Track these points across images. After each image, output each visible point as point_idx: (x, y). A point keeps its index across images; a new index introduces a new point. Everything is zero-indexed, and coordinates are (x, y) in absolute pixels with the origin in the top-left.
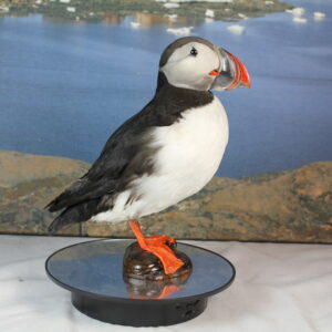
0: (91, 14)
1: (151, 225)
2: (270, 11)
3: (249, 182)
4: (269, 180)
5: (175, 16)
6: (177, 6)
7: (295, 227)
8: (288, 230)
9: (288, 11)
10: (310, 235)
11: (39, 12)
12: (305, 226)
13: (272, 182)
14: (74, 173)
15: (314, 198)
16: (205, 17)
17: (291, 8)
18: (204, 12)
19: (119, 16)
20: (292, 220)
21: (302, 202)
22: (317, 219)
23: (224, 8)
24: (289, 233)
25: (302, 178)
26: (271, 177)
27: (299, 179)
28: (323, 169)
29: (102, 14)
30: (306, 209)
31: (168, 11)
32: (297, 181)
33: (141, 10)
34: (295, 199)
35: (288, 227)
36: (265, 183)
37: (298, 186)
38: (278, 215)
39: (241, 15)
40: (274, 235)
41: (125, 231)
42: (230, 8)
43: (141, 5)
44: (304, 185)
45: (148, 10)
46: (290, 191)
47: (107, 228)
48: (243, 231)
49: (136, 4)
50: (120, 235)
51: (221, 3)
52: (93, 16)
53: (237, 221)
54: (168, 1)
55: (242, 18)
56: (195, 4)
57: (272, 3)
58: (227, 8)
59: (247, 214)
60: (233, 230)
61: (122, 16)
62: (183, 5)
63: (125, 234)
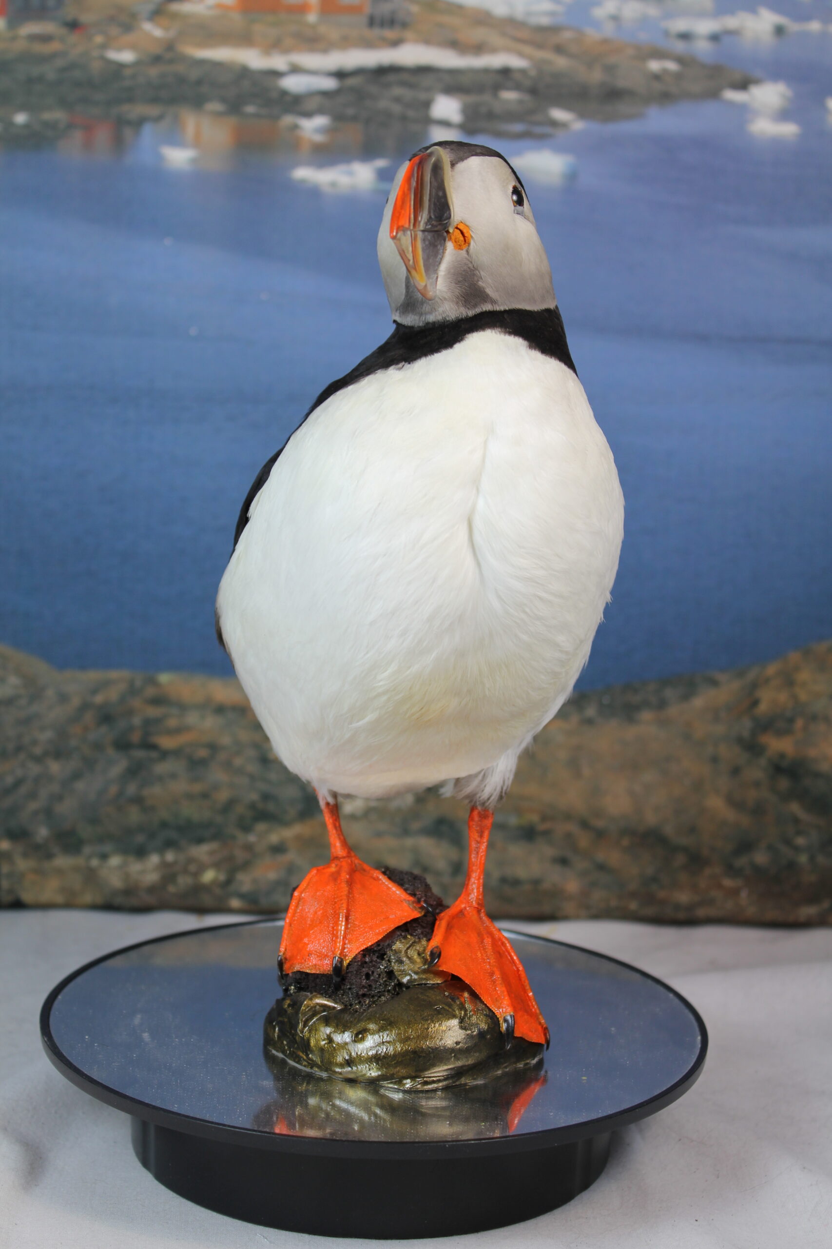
0: (20, 118)
1: (246, 866)
2: (665, 98)
3: (591, 711)
4: (662, 705)
5: (320, 121)
6: (330, 84)
7: (756, 868)
8: (728, 882)
9: (732, 95)
12: (792, 866)
13: (673, 711)
15: (824, 767)
16: (428, 121)
17: (743, 85)
18: (427, 104)
20: (745, 846)
21: (784, 783)
23: (496, 88)
24: (733, 893)
25: (783, 697)
26: (669, 693)
27: (770, 699)
29: (57, 115)
30: (795, 808)
31: (295, 103)
32: (763, 708)
33: (198, 102)
34: (756, 772)
35: (731, 870)
36: (646, 715)
37: (766, 725)
38: (693, 830)
39: (558, 114)
40: (684, 897)
41: (152, 889)
42: (518, 87)
43: (199, 82)
44: (791, 721)
45: (223, 100)
46: (740, 741)
47: (91, 876)
48: (572, 885)
49: (181, 80)
50: (134, 902)
51: (486, 71)
52: (26, 126)
53: (549, 851)
54: (296, 69)
55: (563, 125)
56: (391, 78)
57: (672, 66)
58: (508, 89)
59: (585, 825)
60: (536, 882)
61: (129, 123)
62: (351, 82)
63: (150, 900)
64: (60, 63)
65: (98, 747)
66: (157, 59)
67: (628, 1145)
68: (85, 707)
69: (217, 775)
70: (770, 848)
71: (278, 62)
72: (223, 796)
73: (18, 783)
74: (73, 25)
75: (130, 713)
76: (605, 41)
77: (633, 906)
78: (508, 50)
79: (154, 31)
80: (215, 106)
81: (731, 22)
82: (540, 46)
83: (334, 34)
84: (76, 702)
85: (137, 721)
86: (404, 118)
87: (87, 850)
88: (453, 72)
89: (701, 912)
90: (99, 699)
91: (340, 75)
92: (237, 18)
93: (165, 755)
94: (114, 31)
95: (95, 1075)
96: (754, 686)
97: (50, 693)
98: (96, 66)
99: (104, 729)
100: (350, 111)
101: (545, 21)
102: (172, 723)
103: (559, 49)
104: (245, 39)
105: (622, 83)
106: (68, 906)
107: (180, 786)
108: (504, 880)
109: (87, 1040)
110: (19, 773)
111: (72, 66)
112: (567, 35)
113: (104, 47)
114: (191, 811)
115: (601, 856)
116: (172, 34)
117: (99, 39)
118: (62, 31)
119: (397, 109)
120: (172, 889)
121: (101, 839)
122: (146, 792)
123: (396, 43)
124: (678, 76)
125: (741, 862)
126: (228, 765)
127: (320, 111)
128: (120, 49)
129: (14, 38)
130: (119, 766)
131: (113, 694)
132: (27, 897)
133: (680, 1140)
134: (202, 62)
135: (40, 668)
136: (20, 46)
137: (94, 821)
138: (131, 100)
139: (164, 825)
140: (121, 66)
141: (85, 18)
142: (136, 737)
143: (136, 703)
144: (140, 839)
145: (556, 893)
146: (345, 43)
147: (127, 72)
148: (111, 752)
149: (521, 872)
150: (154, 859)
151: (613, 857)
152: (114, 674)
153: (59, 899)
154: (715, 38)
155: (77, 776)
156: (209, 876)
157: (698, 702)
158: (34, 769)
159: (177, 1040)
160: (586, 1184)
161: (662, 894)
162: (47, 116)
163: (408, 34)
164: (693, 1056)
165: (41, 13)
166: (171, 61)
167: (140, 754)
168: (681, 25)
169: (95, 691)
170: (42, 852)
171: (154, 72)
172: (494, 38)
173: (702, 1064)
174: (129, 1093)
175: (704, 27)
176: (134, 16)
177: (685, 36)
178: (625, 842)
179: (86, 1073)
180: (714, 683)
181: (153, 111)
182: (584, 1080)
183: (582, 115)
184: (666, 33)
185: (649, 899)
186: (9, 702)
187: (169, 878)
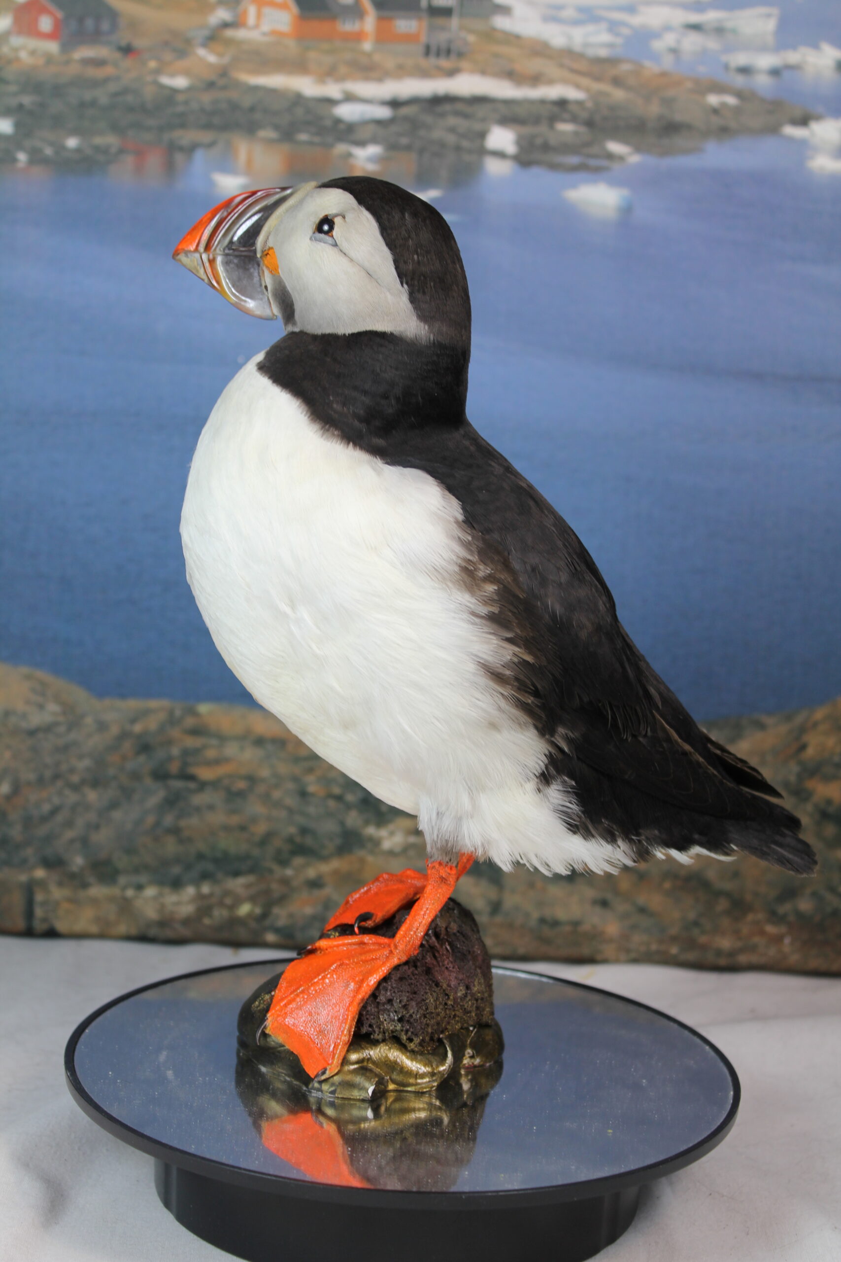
0: (72, 142)
1: (282, 900)
2: (724, 132)
5: (373, 150)
6: (384, 113)
7: (800, 915)
8: (770, 929)
9: (790, 131)
12: (836, 913)
14: (7, 714)
16: (483, 152)
17: (804, 121)
18: (482, 135)
19: (172, 148)
20: (789, 893)
21: (830, 830)
23: (552, 119)
24: (779, 939)
25: (831, 742)
27: (818, 744)
29: (110, 140)
31: (348, 132)
32: (810, 752)
33: (250, 129)
35: (775, 917)
37: (813, 770)
38: (736, 874)
39: (614, 147)
40: (725, 943)
41: (187, 921)
42: (574, 119)
43: (252, 109)
44: (839, 766)
45: (276, 127)
46: (786, 785)
47: (125, 907)
48: (613, 928)
49: (234, 106)
50: (169, 933)
51: (543, 102)
52: (78, 150)
53: (590, 893)
54: (350, 98)
55: (621, 158)
56: (447, 107)
57: (731, 100)
58: (564, 121)
60: (576, 924)
61: (181, 149)
62: (405, 111)
63: (185, 932)
64: (112, 87)
65: (135, 776)
66: (211, 85)
67: (658, 1198)
68: (124, 735)
69: (255, 807)
70: (814, 894)
71: (333, 90)
72: (261, 829)
73: (55, 811)
74: (127, 50)
75: (169, 742)
76: (664, 74)
77: (674, 950)
78: (565, 81)
79: (209, 57)
80: (268, 133)
81: (792, 57)
82: (598, 78)
83: (390, 63)
84: (115, 730)
85: (175, 751)
86: (458, 149)
87: (122, 880)
88: (508, 103)
89: (743, 959)
90: (138, 728)
91: (394, 104)
92: (292, 46)
93: (203, 785)
94: (168, 56)
95: (115, 1114)
96: (802, 730)
97: (89, 720)
98: (149, 92)
99: (142, 759)
100: (404, 141)
101: (603, 53)
102: (211, 754)
103: (617, 82)
104: (299, 67)
105: (678, 117)
106: (102, 936)
107: (218, 818)
108: (542, 921)
109: (110, 1076)
110: (56, 800)
111: (125, 91)
112: (625, 67)
113: (158, 72)
114: (228, 844)
115: (642, 899)
116: (226, 60)
117: (153, 64)
118: (117, 55)
119: (451, 139)
120: (207, 921)
121: (136, 870)
122: (183, 823)
123: (451, 73)
124: (737, 111)
125: (785, 908)
126: (266, 798)
127: (374, 140)
128: (172, 75)
129: (68, 62)
130: (157, 796)
131: (152, 724)
132: (61, 926)
133: (710, 1194)
134: (256, 88)
135: (79, 695)
136: (74, 70)
137: (130, 851)
138: (183, 126)
139: (201, 857)
140: (174, 91)
141: (139, 43)
142: (174, 768)
143: (175, 733)
144: (176, 870)
145: (595, 936)
146: (401, 72)
147: (180, 98)
148: (148, 781)
149: (561, 914)
150: (190, 891)
151: (654, 900)
152: (153, 704)
153: (94, 929)
154: (775, 72)
155: (114, 805)
156: (245, 909)
158: (72, 797)
159: (201, 1079)
160: (612, 1238)
161: (703, 939)
162: (98, 140)
163: (464, 64)
164: (723, 1112)
165: (95, 37)
166: (224, 88)
167: (178, 784)
168: (741, 59)
169: (133, 721)
170: (77, 881)
171: (207, 98)
172: (550, 69)
173: (734, 1119)
174: (148, 1132)
175: (765, 61)
176: (188, 42)
177: (745, 71)
178: (667, 885)
179: (106, 1110)
180: (762, 726)
181: (205, 137)
182: (609, 1133)
183: (638, 149)
184: (726, 67)
185: (691, 944)
186: (48, 729)
187: (204, 910)
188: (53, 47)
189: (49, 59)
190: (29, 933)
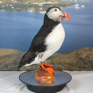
1: (37, 67)
2: (69, 6)
3: (64, 54)
4: (70, 53)
5: (42, 8)
6: (42, 5)
9: (74, 5)
10: (82, 68)
11: (4, 9)
12: (81, 66)
13: (71, 54)
14: (15, 53)
15: (83, 58)
17: (75, 4)
20: (77, 64)
21: (80, 59)
22: (84, 64)
24: (76, 68)
25: (80, 52)
26: (71, 52)
27: (79, 53)
28: (85, 50)
29: (21, 8)
30: (81, 61)
31: (40, 7)
33: (32, 7)
34: (78, 58)
35: (76, 66)
36: (69, 54)
37: (78, 55)
38: (73, 63)
39: (60, 7)
40: (72, 68)
44: (80, 54)
45: (34, 7)
46: (76, 56)
47: (25, 68)
48: (63, 68)
49: (31, 5)
52: (19, 9)
53: (61, 65)
54: (40, 4)
56: (47, 5)
58: (56, 5)
59: (64, 63)
60: (60, 68)
61: (27, 9)
63: (30, 70)
64: (21, 4)
66: (29, 4)
70: (79, 64)
71: (38, 4)
74: (22, 1)
76: (64, 1)
77: (68, 69)
79: (29, 2)
84: (24, 54)
88: (52, 4)
89: (74, 70)
91: (43, 4)
92: (35, 0)
94: (26, 2)
97: (22, 54)
98: (24, 4)
100: (44, 7)
103: (60, 2)
104: (36, 2)
105: (65, 4)
108: (58, 68)
123: (48, 2)
124: (70, 4)
125: (77, 66)
132: (20, 70)
135: (21, 52)
136: (18, 3)
138: (27, 7)
140: (26, 4)
141: (23, 1)
145: (62, 68)
146: (44, 2)
149: (59, 67)
151: (67, 65)
153: (23, 70)
154: (72, 1)
156: (35, 68)
157: (73, 53)
165: (20, 0)
172: (55, 1)
177: (70, 1)
180: (74, 51)
181: (29, 8)
183: (63, 7)
185: (70, 69)
186: (18, 54)
187: (31, 68)
188: (17, 1)
189: (16, 2)
190: (18, 71)
